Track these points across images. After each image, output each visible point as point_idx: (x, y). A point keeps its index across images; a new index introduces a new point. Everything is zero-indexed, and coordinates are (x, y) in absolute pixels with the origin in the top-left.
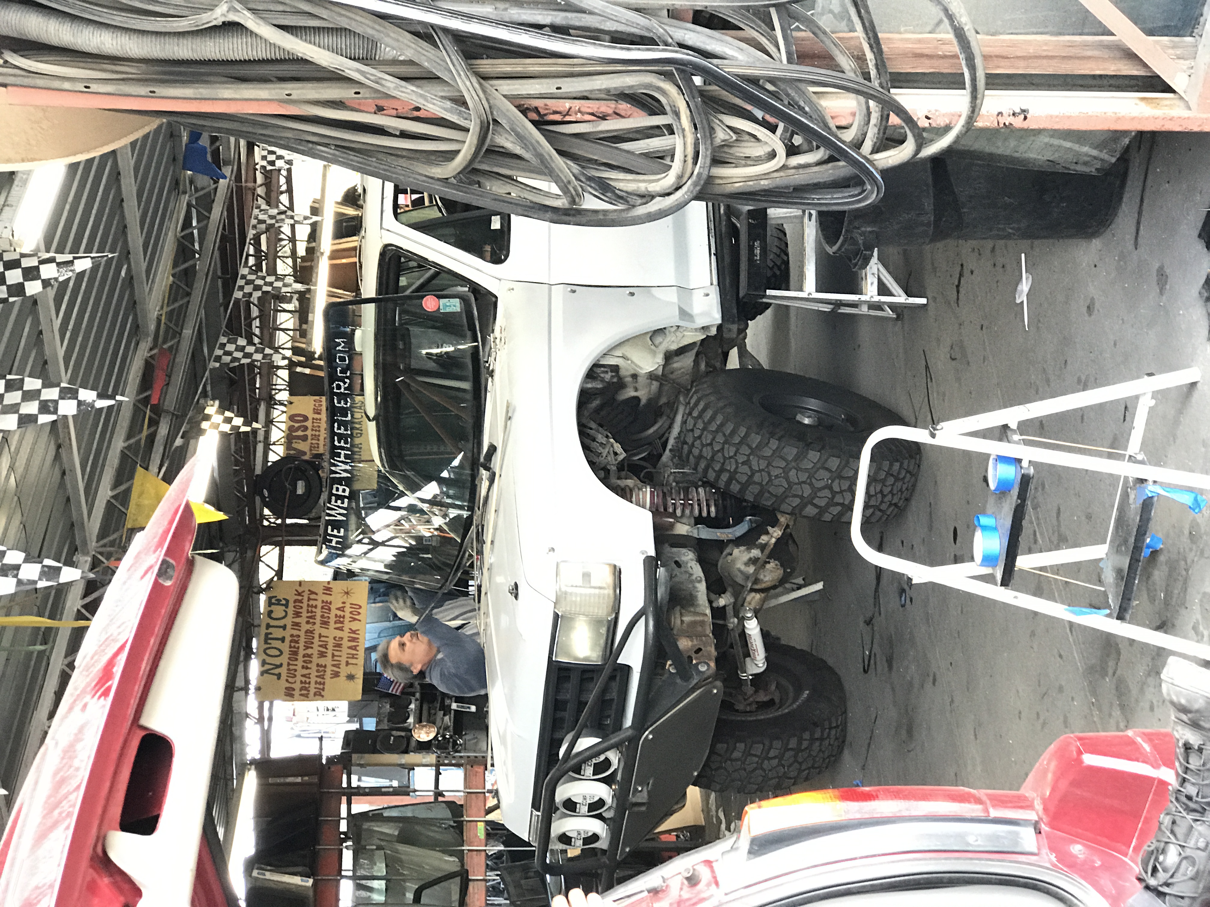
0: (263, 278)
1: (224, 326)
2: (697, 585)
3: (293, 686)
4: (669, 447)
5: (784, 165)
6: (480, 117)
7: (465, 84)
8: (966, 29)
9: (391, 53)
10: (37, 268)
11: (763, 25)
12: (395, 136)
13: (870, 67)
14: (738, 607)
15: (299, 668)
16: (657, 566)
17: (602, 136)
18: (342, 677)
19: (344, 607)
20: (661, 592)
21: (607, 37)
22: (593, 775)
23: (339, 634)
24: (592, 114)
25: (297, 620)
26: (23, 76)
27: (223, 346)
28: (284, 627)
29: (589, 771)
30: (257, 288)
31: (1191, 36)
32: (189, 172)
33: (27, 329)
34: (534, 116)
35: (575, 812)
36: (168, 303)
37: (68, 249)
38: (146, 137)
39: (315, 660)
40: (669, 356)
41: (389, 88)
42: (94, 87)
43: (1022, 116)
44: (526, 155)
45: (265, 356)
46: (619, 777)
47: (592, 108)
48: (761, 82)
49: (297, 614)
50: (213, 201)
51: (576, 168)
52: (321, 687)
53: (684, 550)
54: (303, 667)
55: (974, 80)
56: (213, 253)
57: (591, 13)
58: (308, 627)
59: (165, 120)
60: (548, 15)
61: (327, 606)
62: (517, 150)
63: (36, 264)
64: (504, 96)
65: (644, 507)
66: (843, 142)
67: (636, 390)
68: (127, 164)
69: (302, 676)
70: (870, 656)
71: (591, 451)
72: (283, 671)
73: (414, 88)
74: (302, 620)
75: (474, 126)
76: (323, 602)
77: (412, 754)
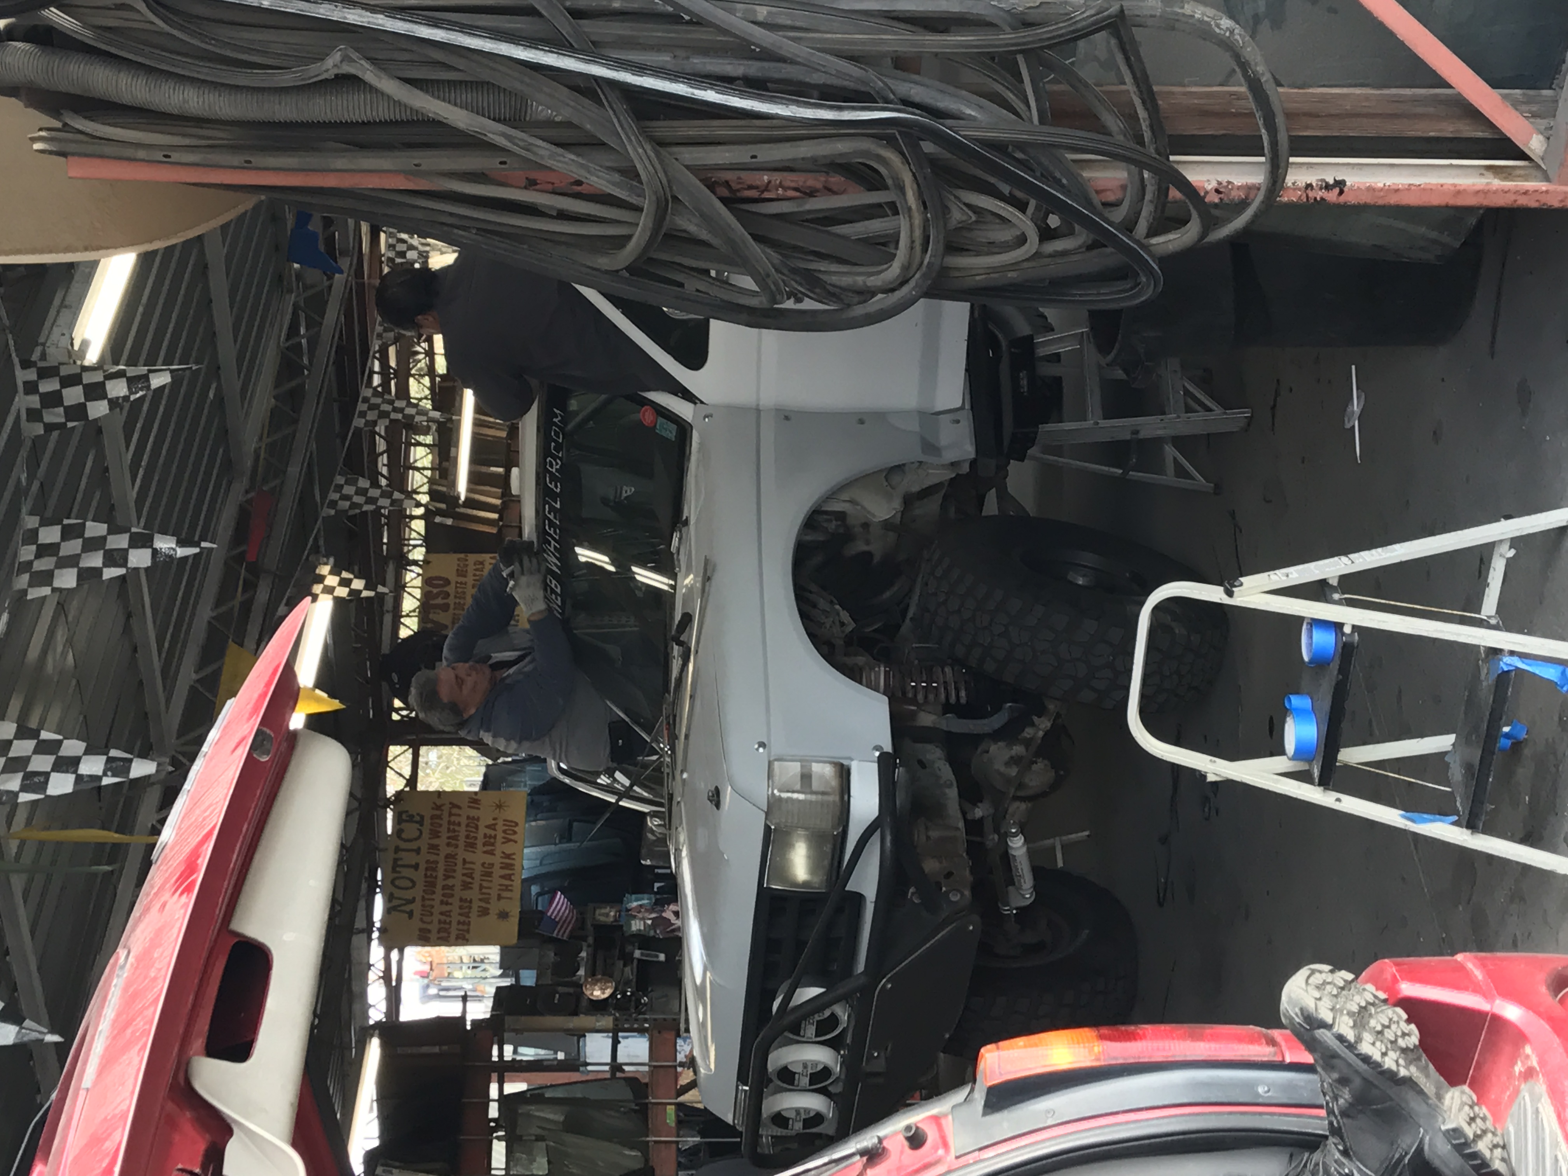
0: (391, 402)
1: (341, 464)
2: (947, 791)
3: (429, 927)
4: (910, 614)
5: (1036, 253)
6: (656, 193)
7: (637, 152)
8: (1263, 80)
9: (544, 113)
10: (102, 385)
11: (1008, 76)
12: (551, 217)
13: (1144, 128)
14: (999, 819)
15: (436, 903)
16: (895, 766)
17: (809, 217)
18: (492, 917)
19: (495, 824)
20: (900, 799)
21: (816, 93)
22: (816, 1036)
23: (489, 859)
24: (796, 189)
25: (436, 841)
26: (87, 142)
27: (339, 488)
28: (418, 851)
29: (810, 1031)
30: (384, 415)
31: (1550, 88)
32: (296, 266)
33: (89, 464)
34: (724, 192)
35: (793, 1084)
36: (268, 434)
37: (142, 360)
38: (241, 218)
39: (458, 892)
40: (909, 500)
41: (542, 157)
42: (176, 156)
43: (1337, 190)
44: (715, 242)
45: (393, 502)
46: (849, 1041)
47: (797, 181)
48: (1010, 148)
49: (435, 834)
50: (327, 302)
51: (776, 257)
52: (466, 927)
53: (929, 747)
54: (442, 902)
55: (1274, 144)
56: (327, 366)
57: (793, 62)
58: (450, 850)
59: (263, 197)
60: (739, 64)
61: (473, 822)
62: (704, 235)
63: (101, 379)
64: (688, 167)
65: (876, 689)
66: (1110, 223)
67: (868, 543)
68: (216, 254)
69: (442, 913)
70: (1166, 883)
71: (811, 620)
72: (416, 907)
73: (573, 157)
74: (442, 841)
75: (647, 204)
76: (468, 818)
77: (582, 1016)
